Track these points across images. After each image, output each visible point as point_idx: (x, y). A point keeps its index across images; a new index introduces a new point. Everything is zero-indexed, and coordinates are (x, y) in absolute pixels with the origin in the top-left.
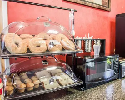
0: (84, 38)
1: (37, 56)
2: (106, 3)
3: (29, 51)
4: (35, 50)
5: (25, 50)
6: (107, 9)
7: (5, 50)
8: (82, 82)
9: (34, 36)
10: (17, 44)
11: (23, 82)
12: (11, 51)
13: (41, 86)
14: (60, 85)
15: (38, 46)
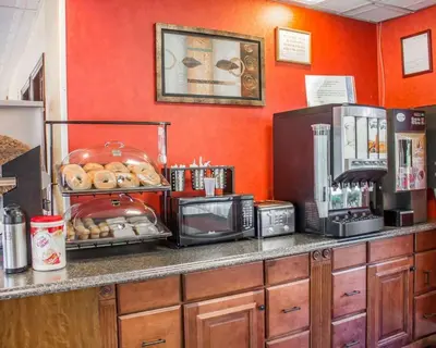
0: (191, 166)
1: (104, 193)
2: (254, 91)
3: (93, 186)
4: (100, 186)
5: (89, 186)
6: (257, 103)
7: (66, 186)
8: (170, 234)
9: (104, 165)
10: (79, 179)
11: (87, 227)
12: (73, 188)
13: (110, 234)
14: (137, 234)
15: (106, 181)
